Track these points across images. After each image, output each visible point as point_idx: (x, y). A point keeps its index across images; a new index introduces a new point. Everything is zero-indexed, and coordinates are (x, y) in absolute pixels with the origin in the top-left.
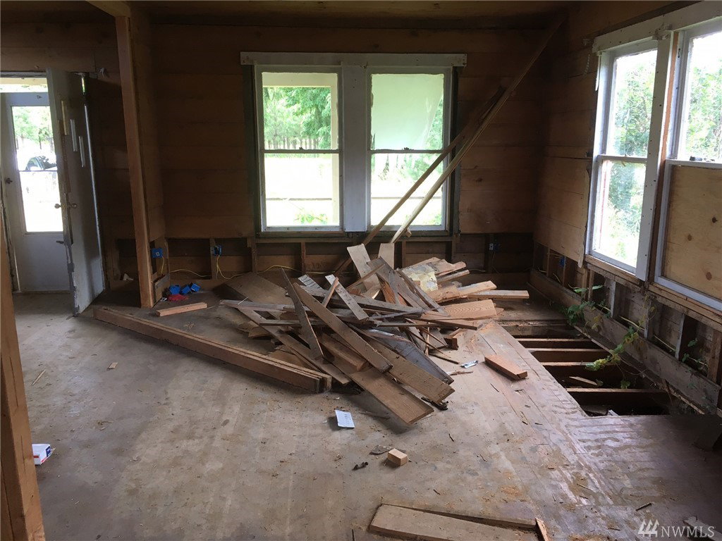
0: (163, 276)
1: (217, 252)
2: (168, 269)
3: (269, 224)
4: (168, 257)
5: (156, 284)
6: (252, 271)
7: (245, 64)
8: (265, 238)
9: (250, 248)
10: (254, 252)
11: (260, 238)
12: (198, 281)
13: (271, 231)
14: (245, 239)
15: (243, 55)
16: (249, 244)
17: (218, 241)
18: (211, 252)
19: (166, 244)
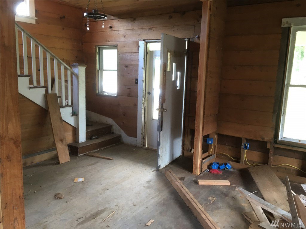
0: (211, 155)
1: (246, 147)
2: (215, 151)
3: (285, 135)
4: (216, 144)
5: (204, 161)
6: (268, 164)
7: (285, 26)
8: (280, 144)
9: (269, 149)
10: (271, 152)
11: (277, 144)
12: (231, 163)
13: (286, 140)
14: (266, 143)
15: (284, 20)
16: (268, 146)
17: (248, 140)
18: (242, 146)
19: (216, 136)
